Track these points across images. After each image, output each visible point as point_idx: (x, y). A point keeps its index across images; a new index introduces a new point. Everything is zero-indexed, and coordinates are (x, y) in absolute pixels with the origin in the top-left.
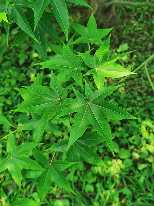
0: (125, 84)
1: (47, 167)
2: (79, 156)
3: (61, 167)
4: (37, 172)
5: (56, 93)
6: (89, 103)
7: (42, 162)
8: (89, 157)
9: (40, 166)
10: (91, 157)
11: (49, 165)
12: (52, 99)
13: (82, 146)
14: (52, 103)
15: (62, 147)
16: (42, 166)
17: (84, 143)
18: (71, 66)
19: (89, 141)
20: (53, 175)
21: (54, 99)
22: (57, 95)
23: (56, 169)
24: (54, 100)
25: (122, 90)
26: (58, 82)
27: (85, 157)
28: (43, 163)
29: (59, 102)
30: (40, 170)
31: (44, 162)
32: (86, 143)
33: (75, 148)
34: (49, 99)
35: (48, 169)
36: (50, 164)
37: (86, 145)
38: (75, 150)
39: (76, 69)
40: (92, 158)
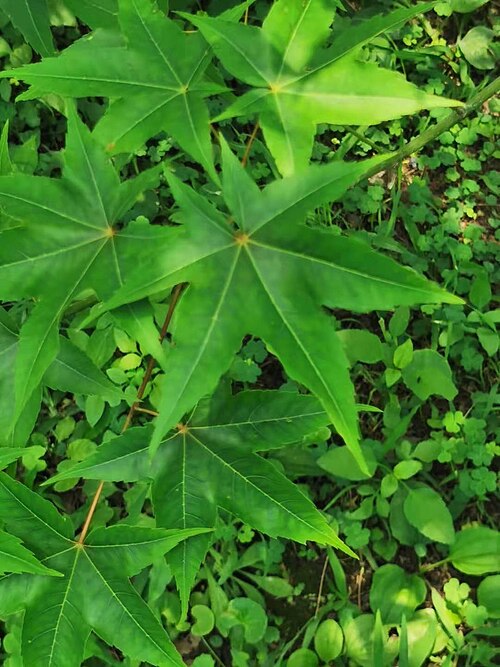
0: (481, 183)
1: (61, 563)
2: (210, 497)
3: (129, 556)
4: (16, 589)
5: (90, 205)
6: (244, 241)
7: (36, 537)
8: (263, 503)
9: (30, 554)
10: (269, 505)
11: (74, 551)
12: (72, 234)
13: (226, 452)
14: (74, 252)
15: (132, 461)
16: (40, 554)
17: (234, 440)
18: (162, 81)
19: (258, 426)
20: (95, 597)
21: (83, 234)
22: (97, 213)
23: (105, 570)
24: (82, 239)
25: (466, 218)
26: (99, 154)
27: (240, 503)
28: (42, 544)
29: (108, 245)
30: (28, 576)
31: (50, 536)
32: (244, 439)
33: (195, 462)
34: (60, 234)
35: (66, 571)
36: (79, 546)
37: (245, 447)
38: (193, 472)
39: (182, 90)
40: (275, 511)
